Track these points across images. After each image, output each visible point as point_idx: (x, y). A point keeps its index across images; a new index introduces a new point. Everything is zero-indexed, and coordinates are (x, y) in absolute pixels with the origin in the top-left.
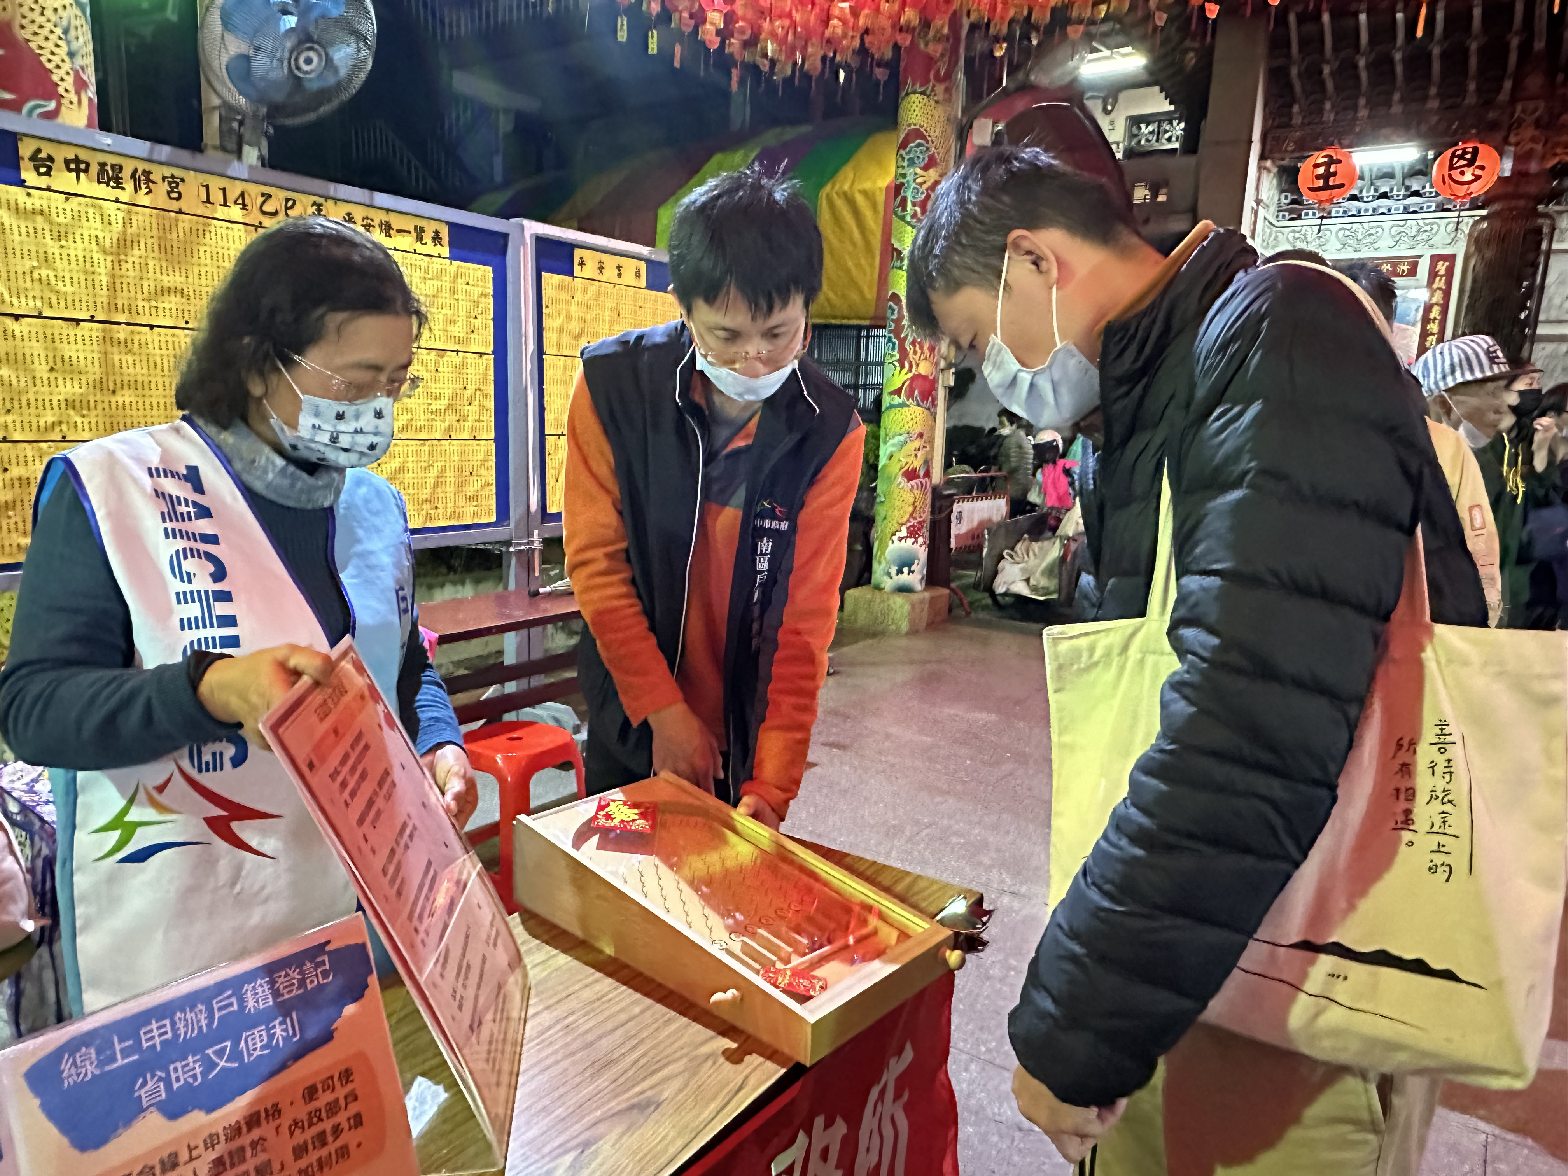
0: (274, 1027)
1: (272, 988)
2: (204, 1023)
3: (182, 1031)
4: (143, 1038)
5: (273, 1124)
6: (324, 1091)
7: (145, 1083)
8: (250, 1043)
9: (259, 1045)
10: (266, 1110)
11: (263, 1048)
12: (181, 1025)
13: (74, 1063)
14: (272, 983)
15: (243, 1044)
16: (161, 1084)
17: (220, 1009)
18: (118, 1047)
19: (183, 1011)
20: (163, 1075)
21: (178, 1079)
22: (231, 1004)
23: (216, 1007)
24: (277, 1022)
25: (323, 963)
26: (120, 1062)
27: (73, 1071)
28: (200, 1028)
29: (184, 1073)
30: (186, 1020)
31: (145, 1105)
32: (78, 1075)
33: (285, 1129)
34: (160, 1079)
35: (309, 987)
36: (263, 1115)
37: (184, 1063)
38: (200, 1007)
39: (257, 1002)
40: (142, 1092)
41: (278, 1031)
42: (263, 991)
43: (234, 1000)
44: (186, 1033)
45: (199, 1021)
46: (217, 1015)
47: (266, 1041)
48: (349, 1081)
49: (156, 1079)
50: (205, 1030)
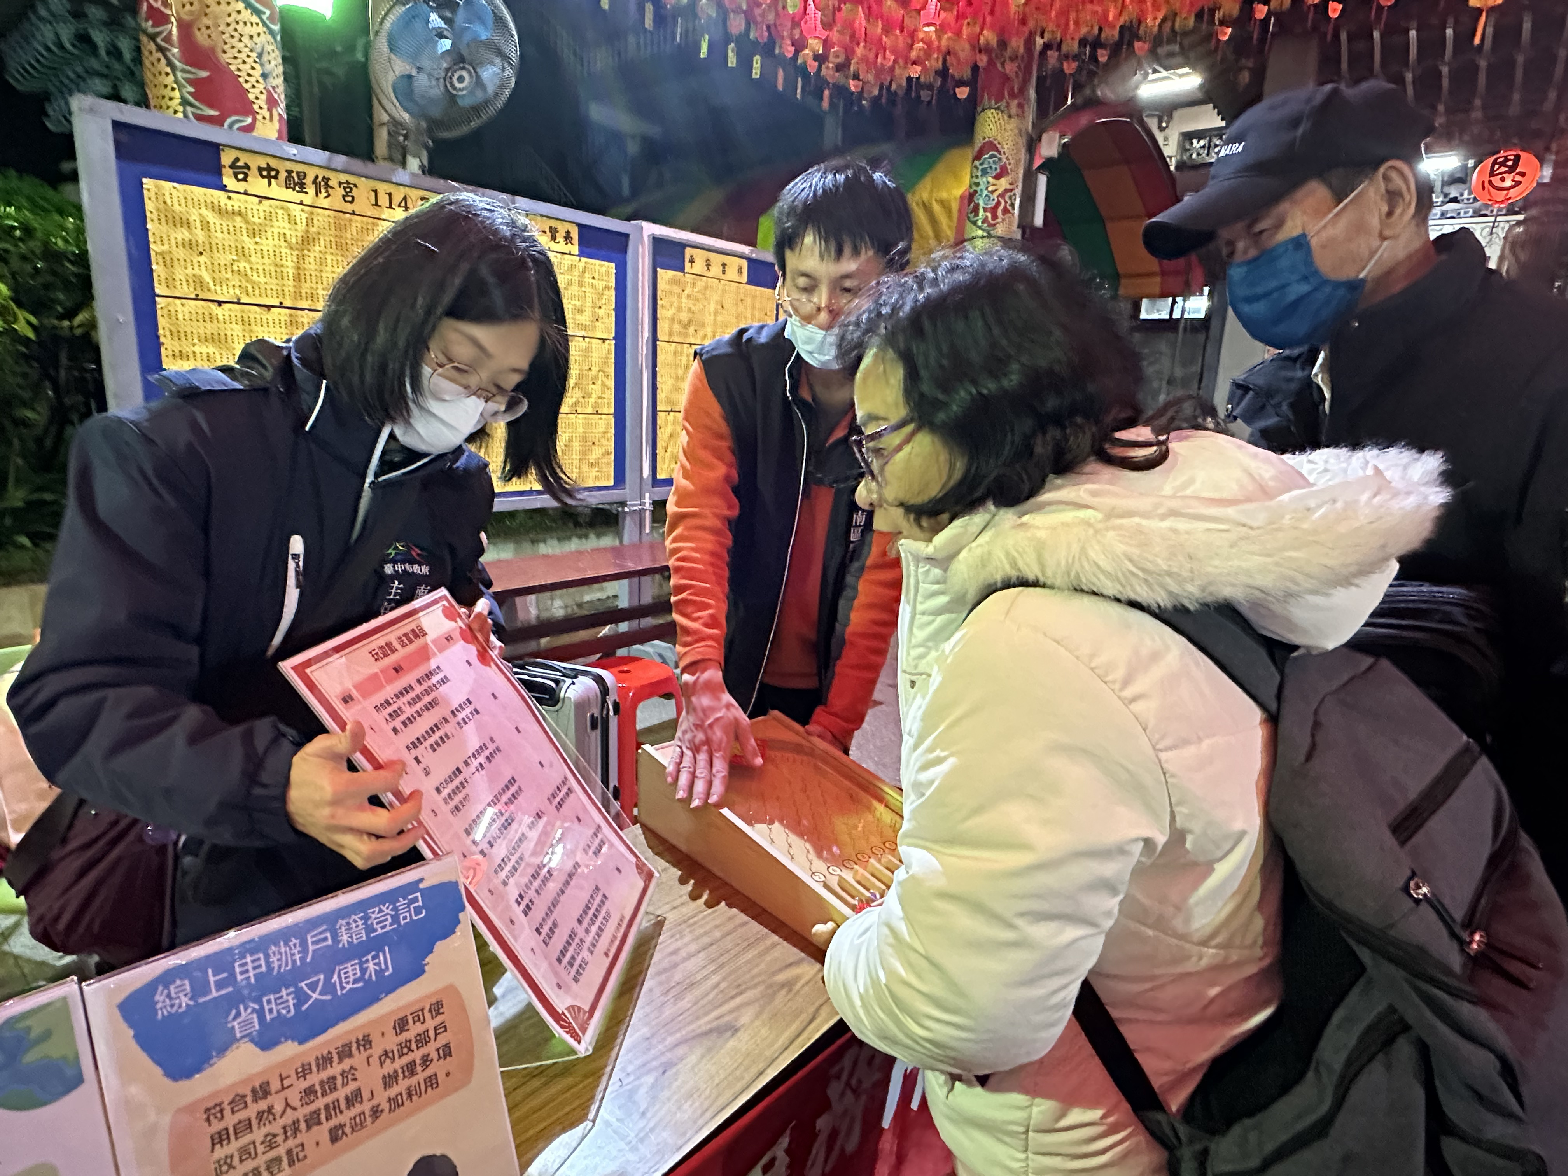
0: (367, 961)
1: (365, 924)
2: (297, 957)
3: (276, 965)
4: (238, 970)
5: (365, 1054)
6: (414, 1022)
7: (238, 1015)
8: (343, 976)
9: (351, 979)
10: (358, 1041)
11: (355, 981)
12: (273, 959)
13: (169, 996)
14: (366, 918)
15: (335, 977)
16: (255, 1016)
17: (313, 943)
18: (212, 979)
19: (277, 945)
20: (257, 1007)
21: (271, 1011)
22: (325, 939)
23: (310, 940)
24: (370, 957)
25: (416, 900)
26: (215, 994)
27: (168, 1002)
28: (294, 962)
29: (277, 1004)
30: (280, 954)
31: (238, 1035)
32: (172, 1006)
33: (375, 1061)
34: (254, 1010)
35: (402, 922)
36: (354, 1046)
37: (278, 995)
38: (294, 941)
39: (351, 937)
40: (235, 1023)
41: (371, 966)
42: (357, 926)
43: (328, 935)
44: (280, 967)
45: (293, 955)
46: (311, 948)
47: (359, 974)
48: (438, 1014)
49: (249, 1011)
50: (298, 963)
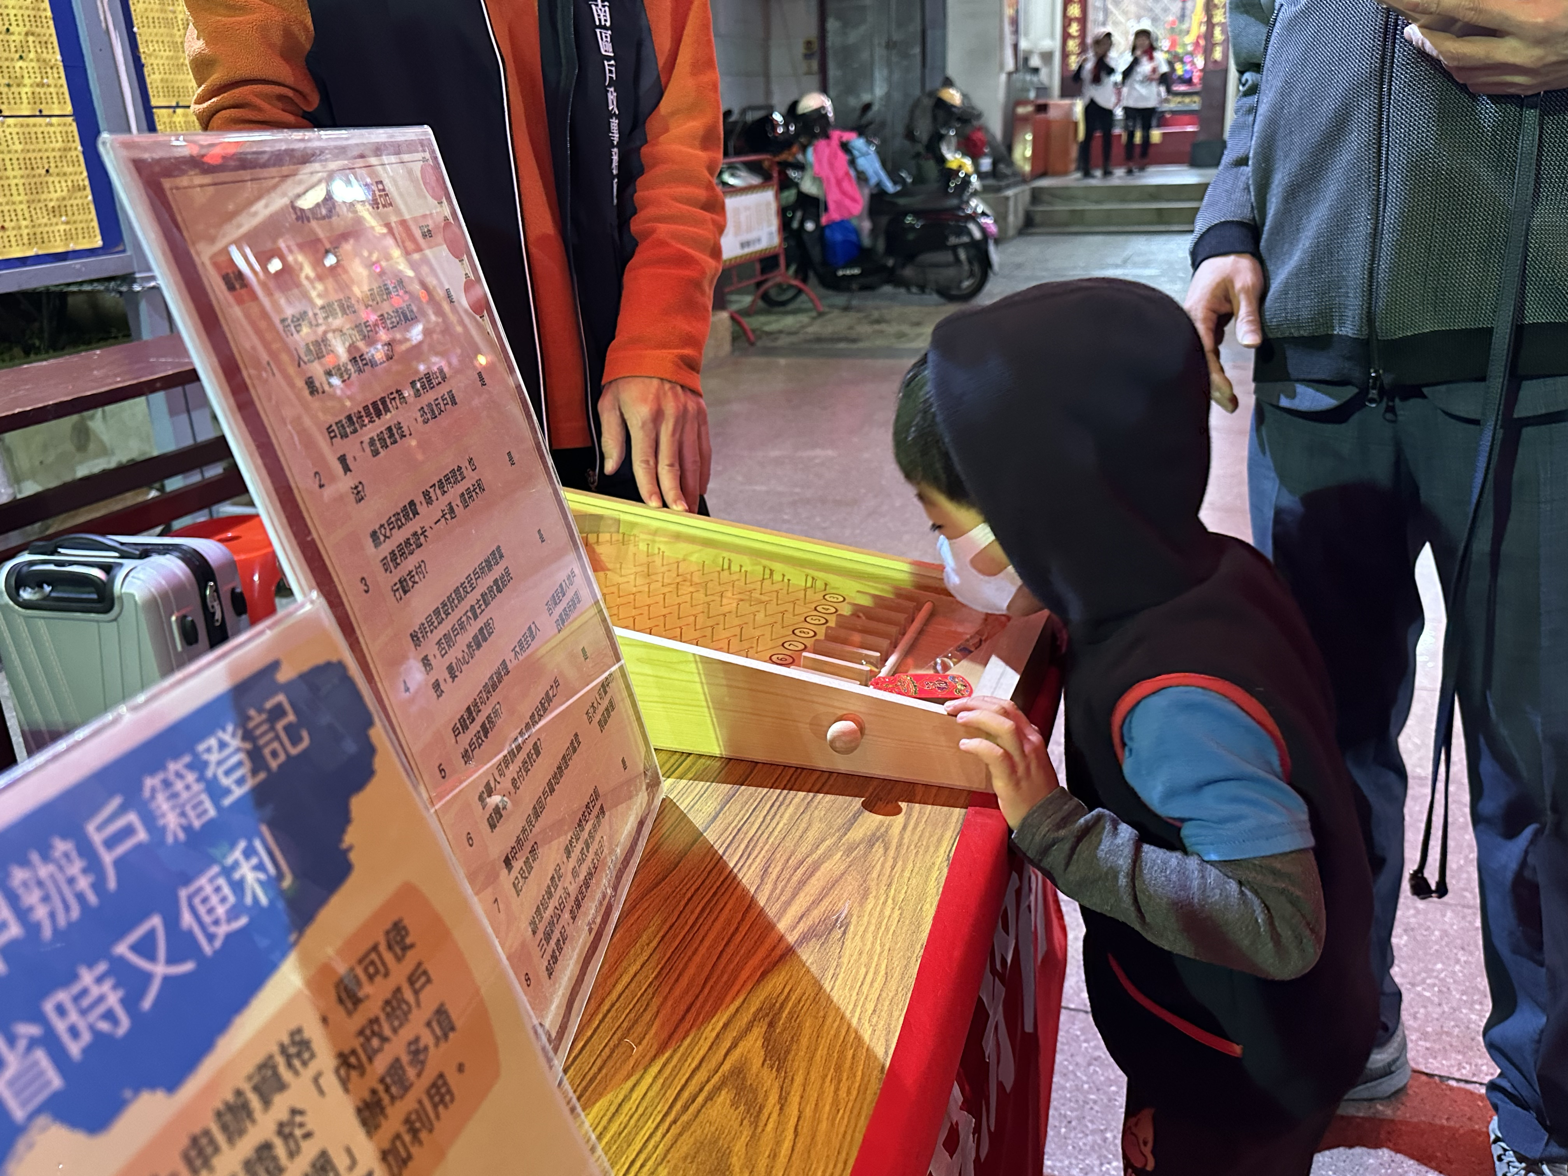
0: (236, 865)
1: (201, 778)
2: (84, 883)
3: (41, 914)
5: (306, 1075)
6: (371, 978)
7: (1, 1063)
8: (202, 910)
9: (221, 911)
10: (283, 1049)
11: (233, 914)
12: (32, 898)
14: (198, 765)
15: (186, 915)
16: (40, 1055)
17: (107, 844)
19: (25, 863)
20: (35, 1031)
21: (74, 1032)
22: (130, 828)
23: (97, 839)
24: (239, 852)
28: (80, 897)
29: (84, 1012)
30: (39, 884)
31: (18, 1117)
33: (330, 1081)
34: (33, 1042)
35: (274, 764)
36: (280, 1061)
37: (76, 989)
38: (61, 846)
39: (183, 814)
40: (1, 1087)
41: (247, 873)
42: (188, 787)
43: (132, 817)
44: (52, 915)
45: (71, 881)
46: (108, 858)
47: (232, 899)
48: (405, 948)
49: (22, 1044)
50: (92, 899)
